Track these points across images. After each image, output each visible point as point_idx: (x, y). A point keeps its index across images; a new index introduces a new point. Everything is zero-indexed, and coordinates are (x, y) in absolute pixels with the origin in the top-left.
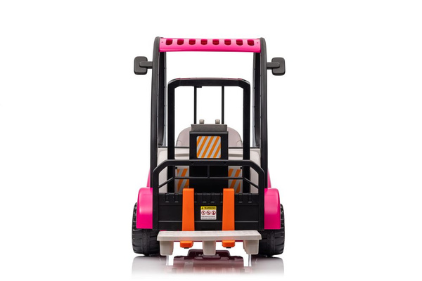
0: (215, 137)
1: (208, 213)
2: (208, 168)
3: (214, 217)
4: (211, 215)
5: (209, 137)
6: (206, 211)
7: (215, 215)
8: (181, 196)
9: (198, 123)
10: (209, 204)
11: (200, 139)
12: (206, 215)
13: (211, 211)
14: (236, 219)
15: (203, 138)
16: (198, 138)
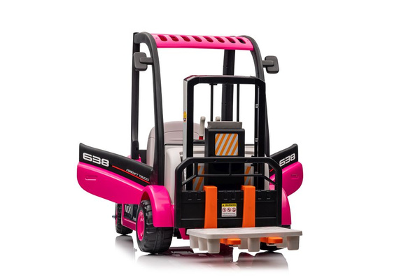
0: (233, 135)
1: (229, 210)
2: (230, 166)
3: (234, 214)
4: (232, 212)
5: (227, 135)
6: (227, 208)
7: (235, 212)
8: (204, 194)
9: (214, 120)
10: (229, 201)
11: (218, 137)
12: (227, 212)
13: (232, 208)
14: (257, 215)
15: (222, 135)
16: (216, 135)
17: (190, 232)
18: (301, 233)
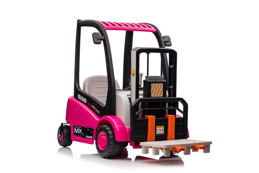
0: (160, 84)
1: (160, 130)
2: (161, 103)
5: (157, 84)
7: (163, 131)
8: (147, 120)
10: (160, 125)
13: (161, 128)
16: (152, 84)
17: (141, 144)
18: (211, 143)
